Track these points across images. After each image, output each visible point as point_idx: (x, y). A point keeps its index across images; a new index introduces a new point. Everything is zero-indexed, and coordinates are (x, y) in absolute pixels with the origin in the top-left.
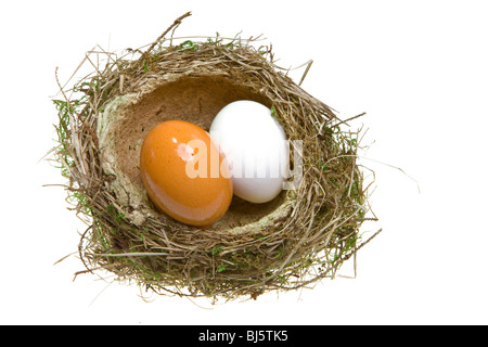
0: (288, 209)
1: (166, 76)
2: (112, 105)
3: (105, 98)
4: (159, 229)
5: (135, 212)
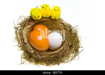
0: (63, 47)
2: (25, 28)
3: (24, 27)
4: (37, 53)
5: (32, 51)
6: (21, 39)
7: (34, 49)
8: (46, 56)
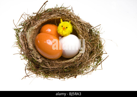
0: (81, 54)
1: (44, 20)
2: (30, 30)
3: (28, 28)
4: (46, 63)
5: (39, 59)
6: (24, 45)
7: (42, 56)
8: (58, 66)
